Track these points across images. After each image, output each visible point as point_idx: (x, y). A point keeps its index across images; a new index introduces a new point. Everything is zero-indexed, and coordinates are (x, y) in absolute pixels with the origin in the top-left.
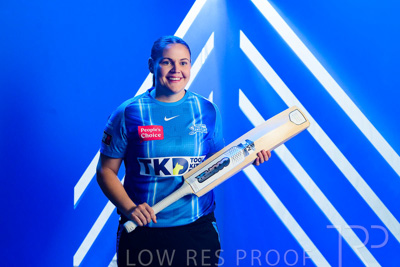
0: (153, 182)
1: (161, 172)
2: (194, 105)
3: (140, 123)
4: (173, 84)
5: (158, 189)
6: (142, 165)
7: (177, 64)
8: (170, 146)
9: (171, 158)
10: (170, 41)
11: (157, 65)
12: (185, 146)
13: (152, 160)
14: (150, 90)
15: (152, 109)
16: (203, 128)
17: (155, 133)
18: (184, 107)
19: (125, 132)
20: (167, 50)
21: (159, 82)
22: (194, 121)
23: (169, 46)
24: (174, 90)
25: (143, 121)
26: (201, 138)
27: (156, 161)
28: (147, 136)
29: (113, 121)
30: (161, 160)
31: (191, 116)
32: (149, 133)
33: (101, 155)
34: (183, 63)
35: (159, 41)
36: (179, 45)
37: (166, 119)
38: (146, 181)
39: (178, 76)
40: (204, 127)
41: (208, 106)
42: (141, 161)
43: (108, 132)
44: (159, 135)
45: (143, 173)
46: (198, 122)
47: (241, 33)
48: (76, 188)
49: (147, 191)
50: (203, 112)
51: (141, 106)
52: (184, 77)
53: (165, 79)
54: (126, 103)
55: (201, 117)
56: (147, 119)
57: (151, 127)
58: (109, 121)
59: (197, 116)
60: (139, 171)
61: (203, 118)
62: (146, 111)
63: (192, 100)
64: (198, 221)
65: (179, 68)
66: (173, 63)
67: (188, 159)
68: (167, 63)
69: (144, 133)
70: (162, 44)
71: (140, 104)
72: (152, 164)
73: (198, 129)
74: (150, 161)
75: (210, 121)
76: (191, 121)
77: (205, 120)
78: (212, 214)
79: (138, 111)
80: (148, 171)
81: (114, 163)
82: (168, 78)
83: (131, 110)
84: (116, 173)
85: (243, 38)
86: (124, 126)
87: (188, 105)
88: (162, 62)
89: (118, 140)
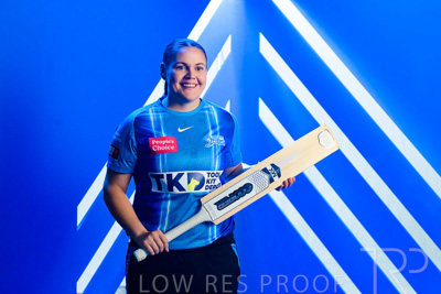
0: (166, 199)
1: (175, 188)
2: (210, 115)
3: (151, 135)
4: (188, 91)
5: (171, 208)
6: (153, 180)
7: (192, 69)
8: (184, 160)
9: (186, 172)
10: (185, 44)
11: (171, 70)
12: (201, 159)
13: (165, 174)
14: (161, 99)
15: (164, 120)
16: (221, 140)
17: (168, 144)
18: (200, 117)
19: (135, 144)
20: (181, 54)
21: (172, 90)
22: (211, 132)
23: (183, 50)
24: (189, 97)
25: (154, 131)
26: (218, 150)
27: (169, 176)
28: (159, 148)
29: (122, 132)
30: (174, 175)
31: (207, 126)
32: (161, 145)
33: (109, 170)
34: (198, 69)
35: (172, 44)
36: (194, 48)
37: (180, 130)
38: (158, 198)
39: (193, 82)
40: (222, 138)
41: (225, 116)
42: (153, 176)
43: (115, 145)
44: (173, 148)
45: (154, 189)
46: (215, 134)
47: (261, 35)
48: (79, 207)
49: (159, 210)
50: (220, 123)
51: (152, 116)
52: (200, 84)
53: (178, 86)
54: (136, 113)
55: (218, 128)
56: (159, 129)
57: (164, 139)
58: (117, 133)
59: (214, 127)
60: (151, 187)
61: (221, 130)
62: (157, 122)
63: (208, 109)
64: (216, 243)
65: (194, 73)
66: (188, 68)
67: (204, 173)
68: (181, 68)
69: (156, 145)
70: (175, 47)
71: (151, 114)
72: (165, 180)
73: (215, 140)
74: (162, 176)
75: (228, 132)
76: (207, 132)
77: (222, 132)
78: (231, 235)
79: (148, 121)
80: (160, 188)
81: (123, 179)
82: (182, 84)
83: (141, 120)
84: (125, 191)
85: (263, 42)
86: (134, 138)
87: (204, 114)
88: (175, 67)
89: (127, 153)
